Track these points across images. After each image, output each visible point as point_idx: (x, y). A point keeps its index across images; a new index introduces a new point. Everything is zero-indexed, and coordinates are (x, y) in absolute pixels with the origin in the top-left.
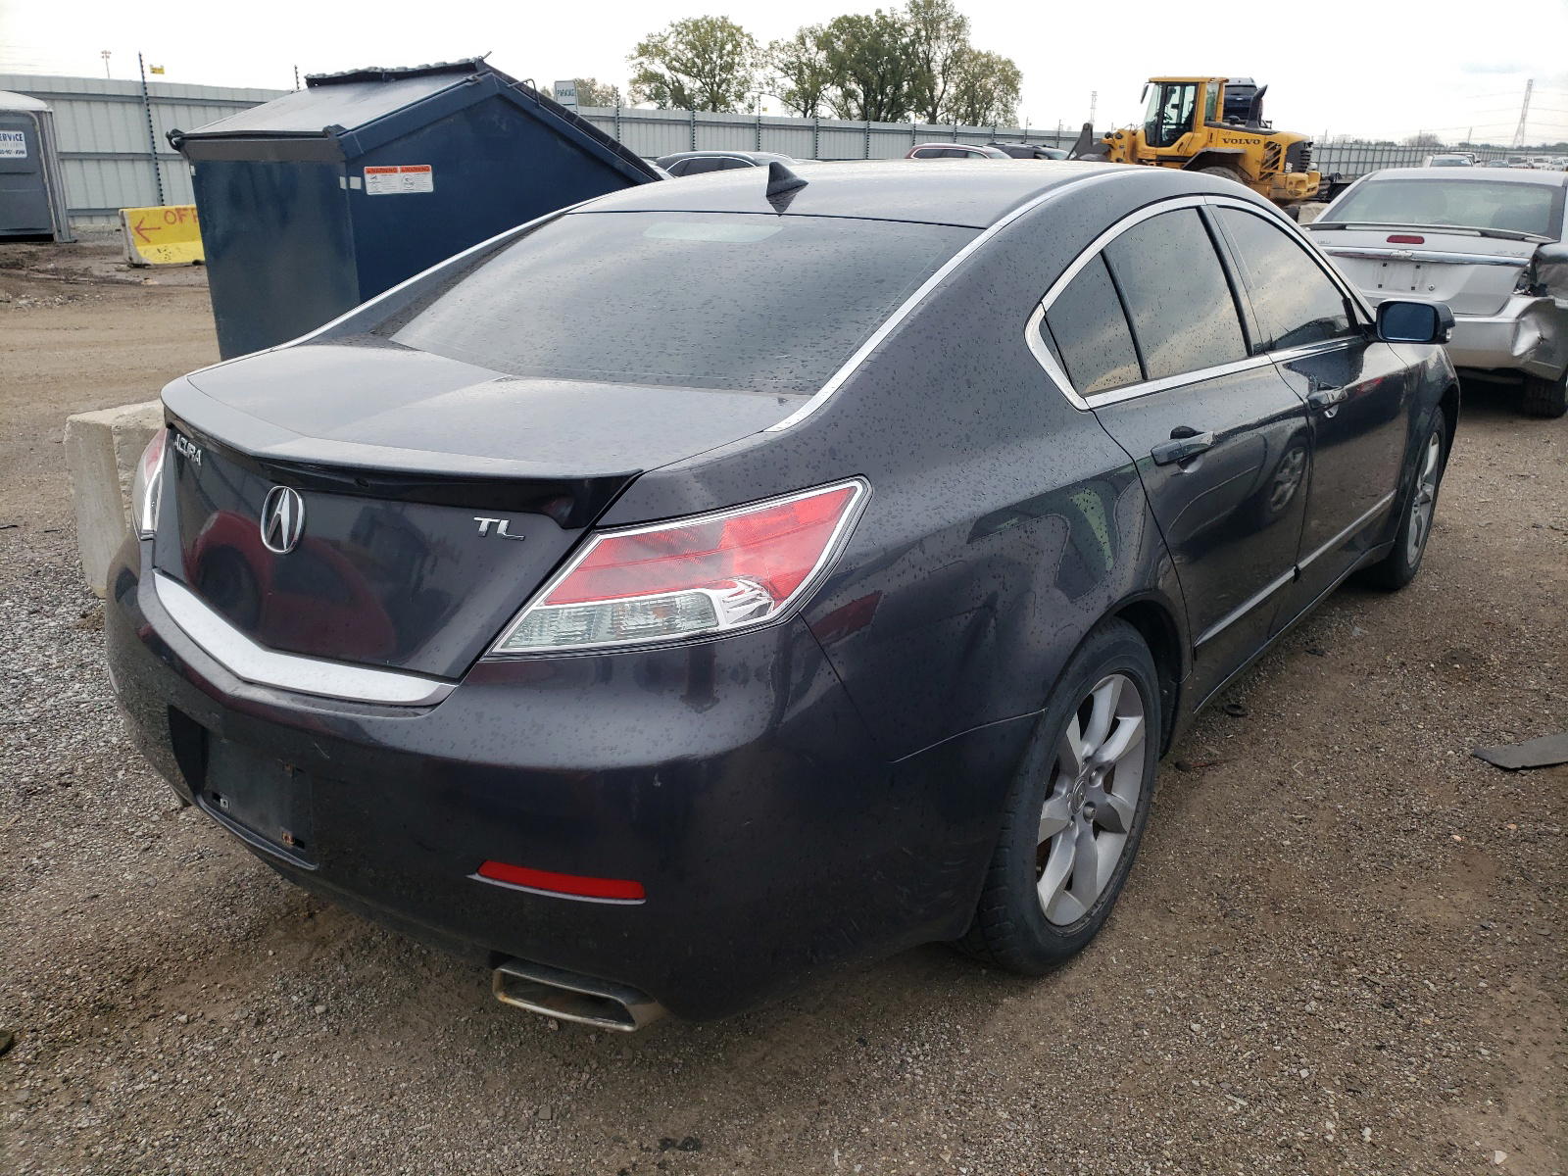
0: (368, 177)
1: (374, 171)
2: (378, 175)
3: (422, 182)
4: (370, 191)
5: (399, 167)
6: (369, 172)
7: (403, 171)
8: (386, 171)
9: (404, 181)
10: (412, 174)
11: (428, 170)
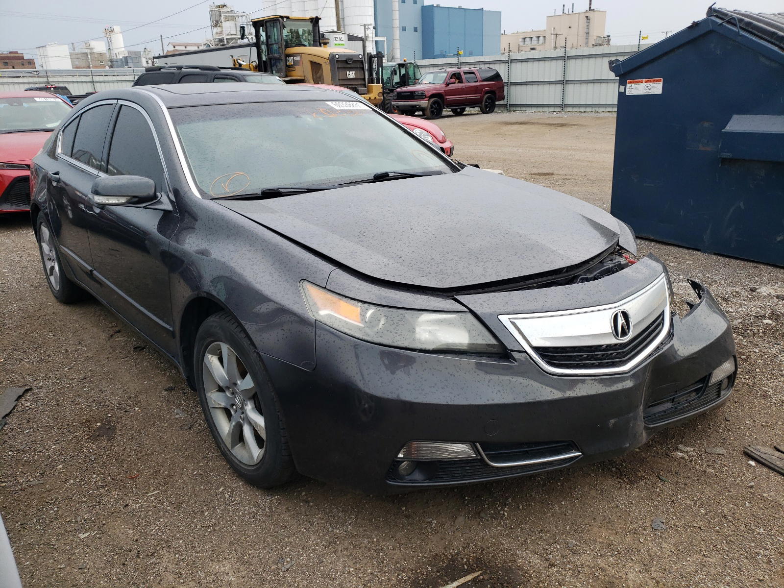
0: (628, 85)
1: (631, 82)
2: (633, 85)
3: (655, 88)
4: (628, 93)
5: (644, 80)
6: (629, 83)
7: (646, 82)
8: (637, 82)
9: (646, 87)
10: (651, 84)
11: (661, 81)
